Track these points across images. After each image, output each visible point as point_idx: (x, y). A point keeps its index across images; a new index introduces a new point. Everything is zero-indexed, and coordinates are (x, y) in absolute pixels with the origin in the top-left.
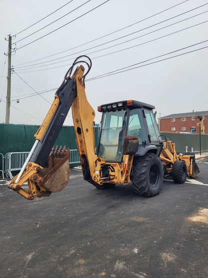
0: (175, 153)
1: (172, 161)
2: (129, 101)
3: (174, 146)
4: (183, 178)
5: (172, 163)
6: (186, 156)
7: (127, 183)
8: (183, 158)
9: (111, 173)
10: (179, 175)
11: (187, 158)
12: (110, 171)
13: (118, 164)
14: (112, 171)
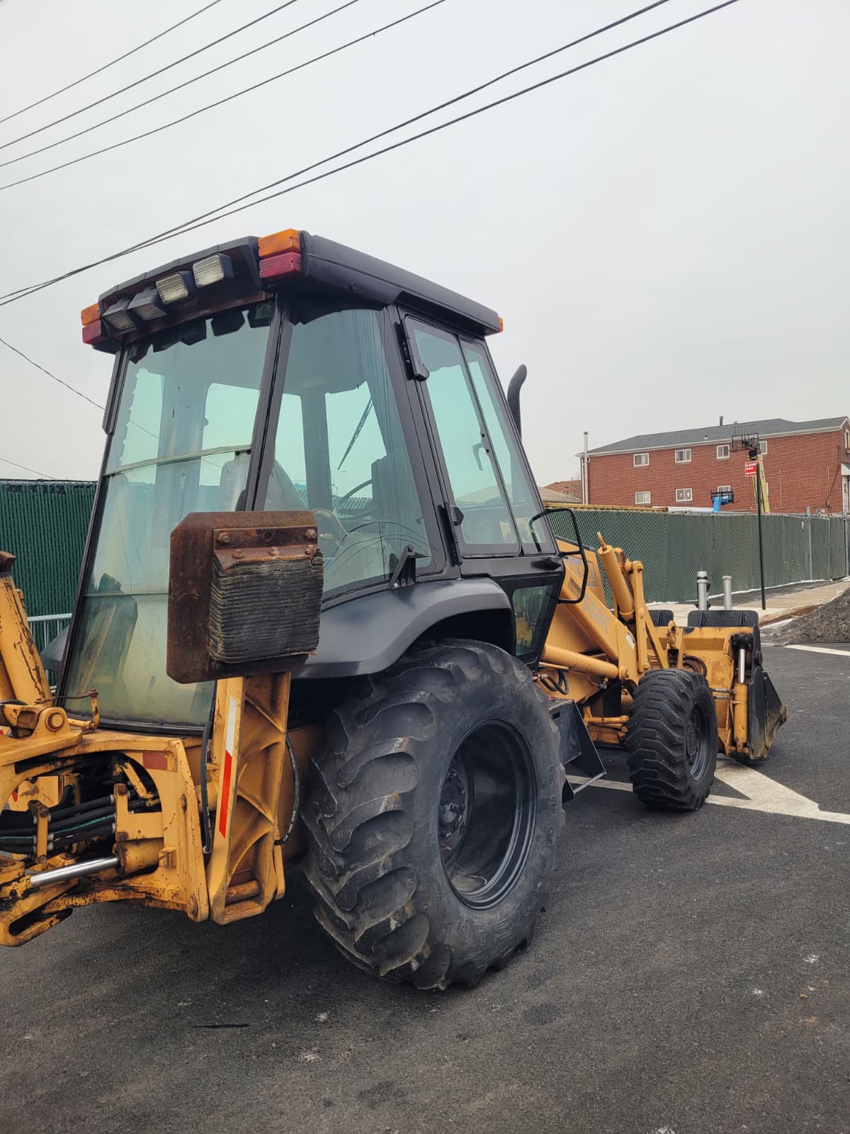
0: (643, 622)
1: (627, 668)
2: (271, 238)
3: (638, 579)
4: (696, 774)
5: (629, 684)
6: (709, 633)
7: (256, 897)
8: (689, 644)
9: (127, 822)
10: (672, 761)
11: (716, 644)
12: (122, 802)
13: (178, 745)
14: (138, 806)
